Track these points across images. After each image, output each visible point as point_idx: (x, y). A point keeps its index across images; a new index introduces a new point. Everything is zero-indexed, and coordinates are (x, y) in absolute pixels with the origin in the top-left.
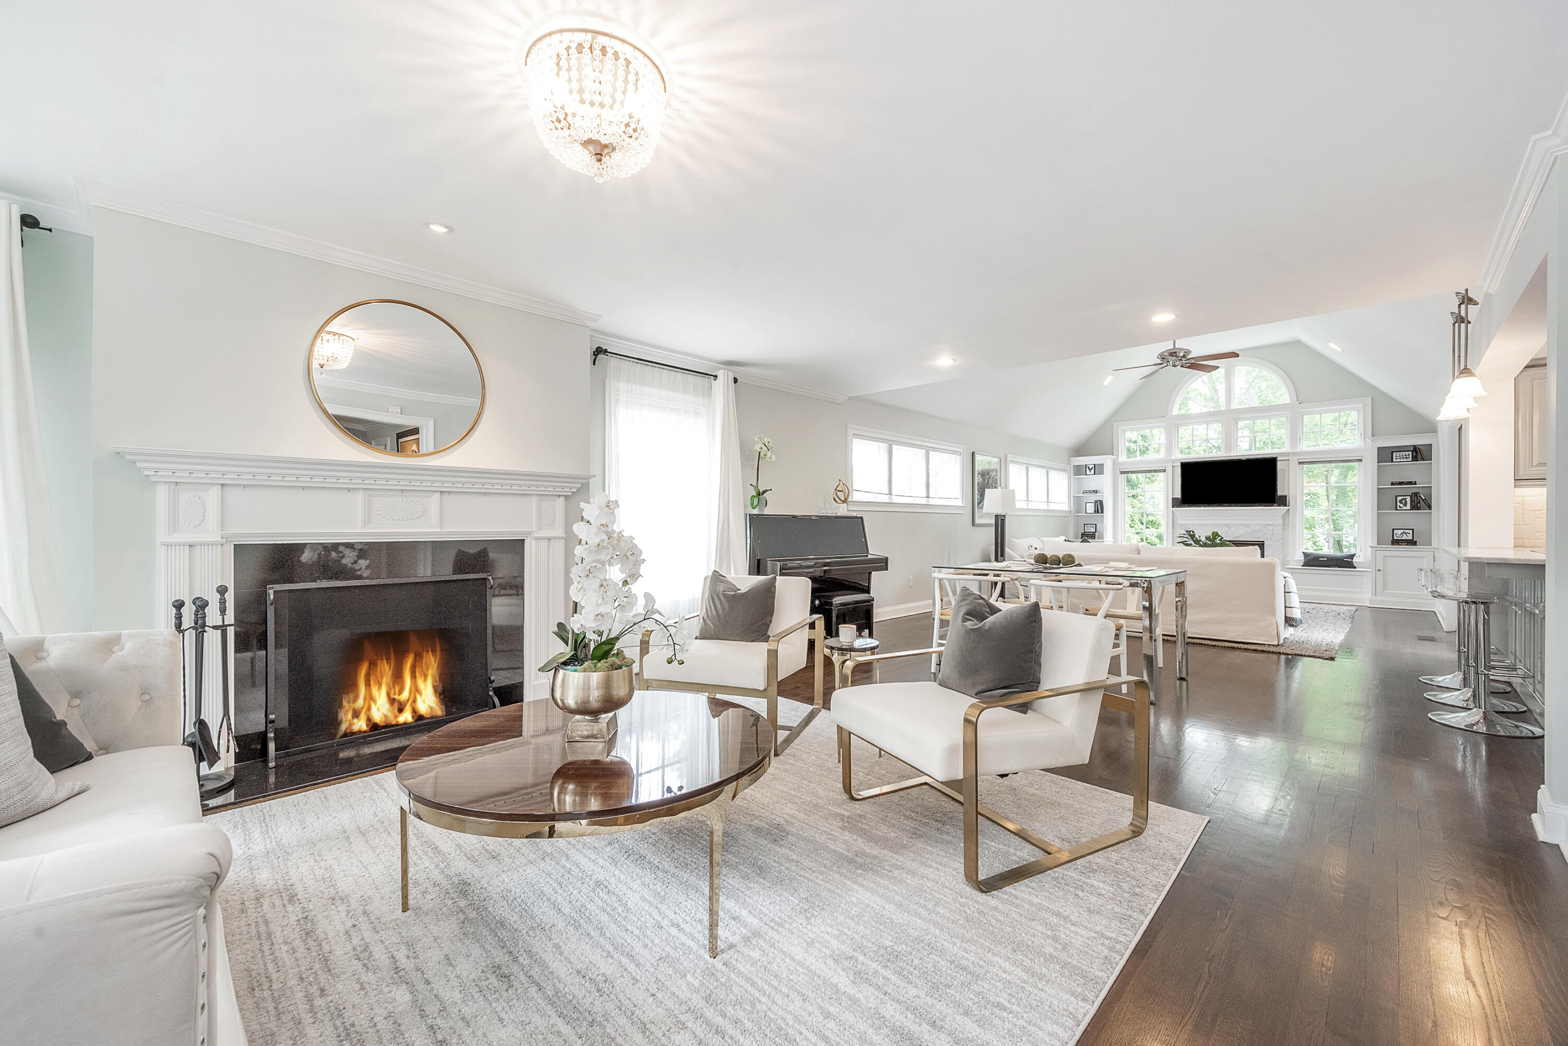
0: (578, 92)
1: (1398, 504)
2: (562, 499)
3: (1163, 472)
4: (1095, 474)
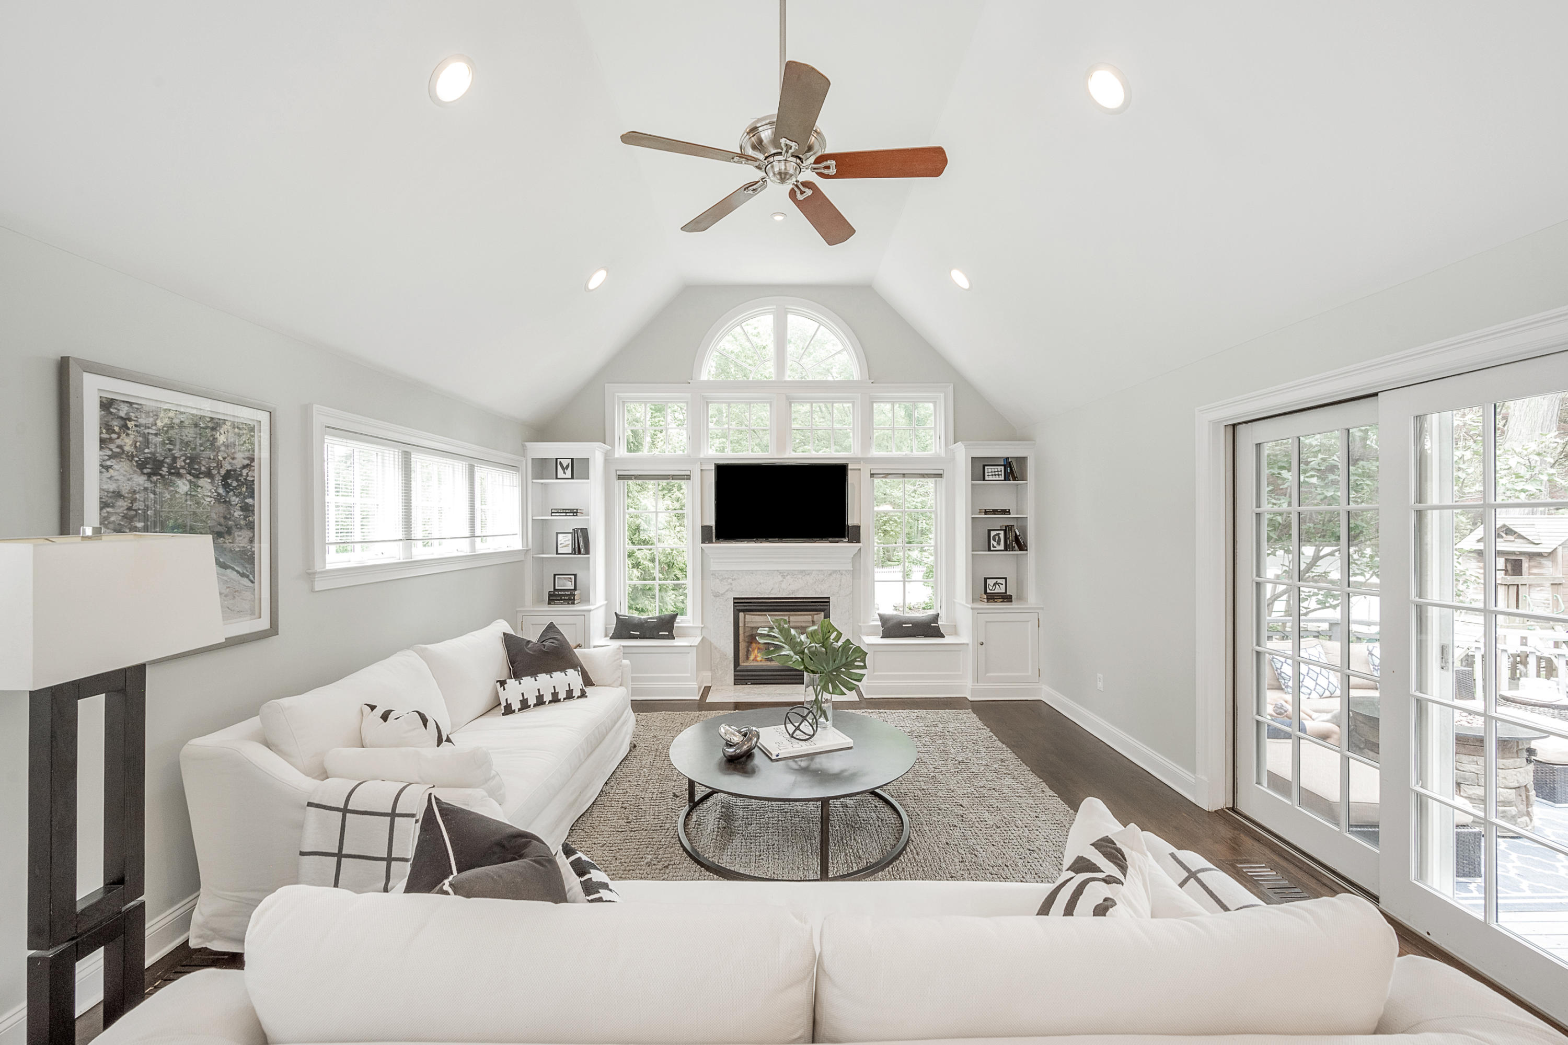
1: (992, 542)
3: (684, 479)
4: (572, 478)
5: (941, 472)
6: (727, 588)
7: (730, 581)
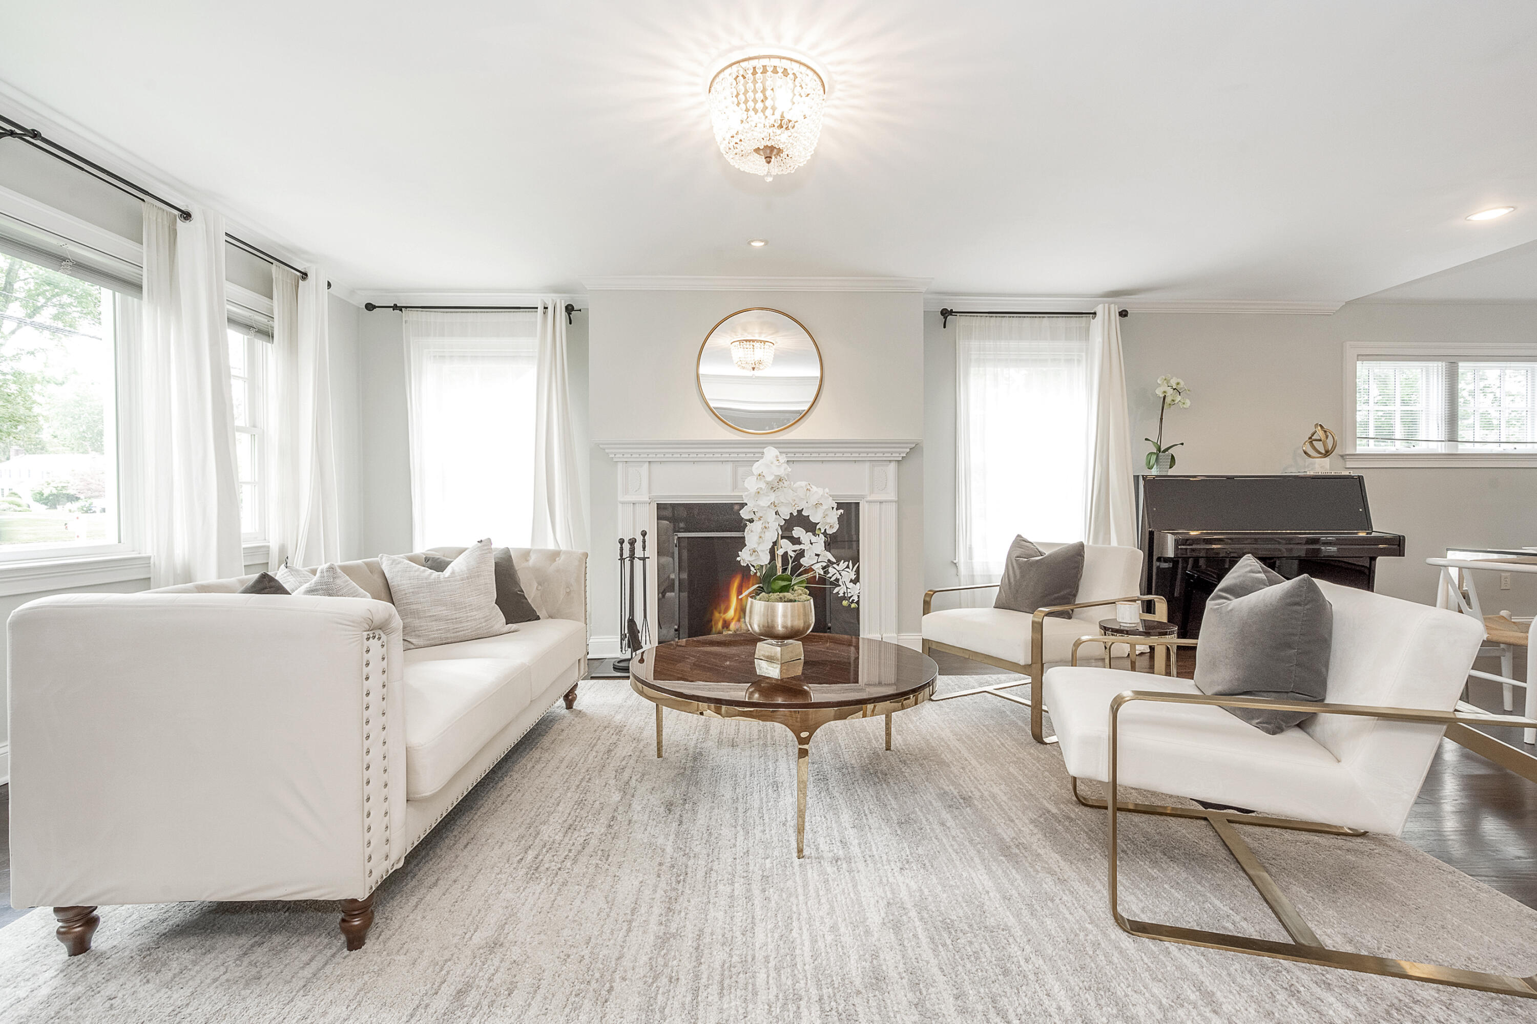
0: (762, 111)
2: (893, 466)
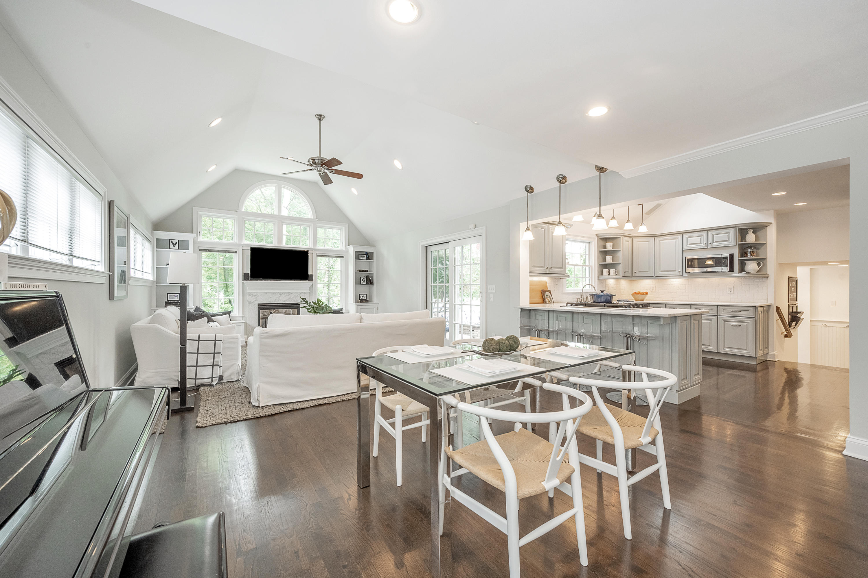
1: (362, 281)
3: (234, 253)
4: (178, 249)
5: (343, 256)
6: (255, 300)
7: (256, 297)
